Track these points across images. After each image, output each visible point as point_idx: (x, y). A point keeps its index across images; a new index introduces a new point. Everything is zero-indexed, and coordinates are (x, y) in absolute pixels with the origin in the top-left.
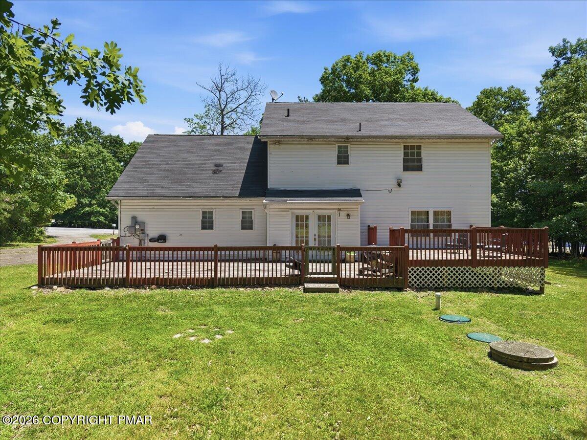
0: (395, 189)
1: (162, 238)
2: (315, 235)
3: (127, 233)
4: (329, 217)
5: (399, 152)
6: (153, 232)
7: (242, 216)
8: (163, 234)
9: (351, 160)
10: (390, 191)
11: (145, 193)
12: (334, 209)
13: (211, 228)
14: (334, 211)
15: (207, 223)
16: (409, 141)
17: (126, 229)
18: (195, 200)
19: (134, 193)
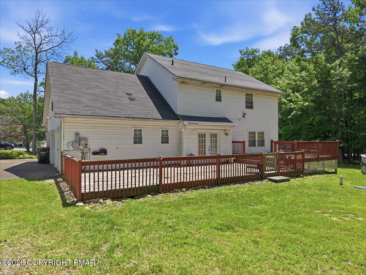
0: (242, 118)
1: (103, 152)
2: (209, 147)
3: (71, 147)
4: (216, 135)
5: (244, 97)
6: (94, 146)
7: (162, 133)
8: (104, 148)
9: (222, 99)
10: (240, 120)
11: (89, 113)
12: (219, 130)
13: (141, 142)
14: (220, 131)
15: (138, 140)
16: (248, 91)
17: (69, 144)
18: (133, 120)
19: (79, 112)
